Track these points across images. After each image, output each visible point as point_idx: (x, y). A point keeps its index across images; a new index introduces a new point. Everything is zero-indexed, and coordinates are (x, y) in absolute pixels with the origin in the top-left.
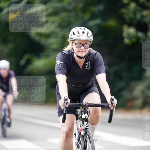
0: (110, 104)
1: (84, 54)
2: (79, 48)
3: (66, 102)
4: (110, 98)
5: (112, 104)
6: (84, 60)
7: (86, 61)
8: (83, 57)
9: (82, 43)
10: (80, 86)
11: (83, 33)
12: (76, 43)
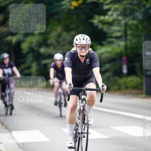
0: (101, 89)
1: (84, 54)
2: (81, 50)
3: (70, 86)
4: (102, 85)
5: (103, 89)
6: (85, 58)
7: (86, 59)
8: (84, 56)
9: (83, 47)
10: (82, 76)
11: (83, 39)
12: (78, 47)
